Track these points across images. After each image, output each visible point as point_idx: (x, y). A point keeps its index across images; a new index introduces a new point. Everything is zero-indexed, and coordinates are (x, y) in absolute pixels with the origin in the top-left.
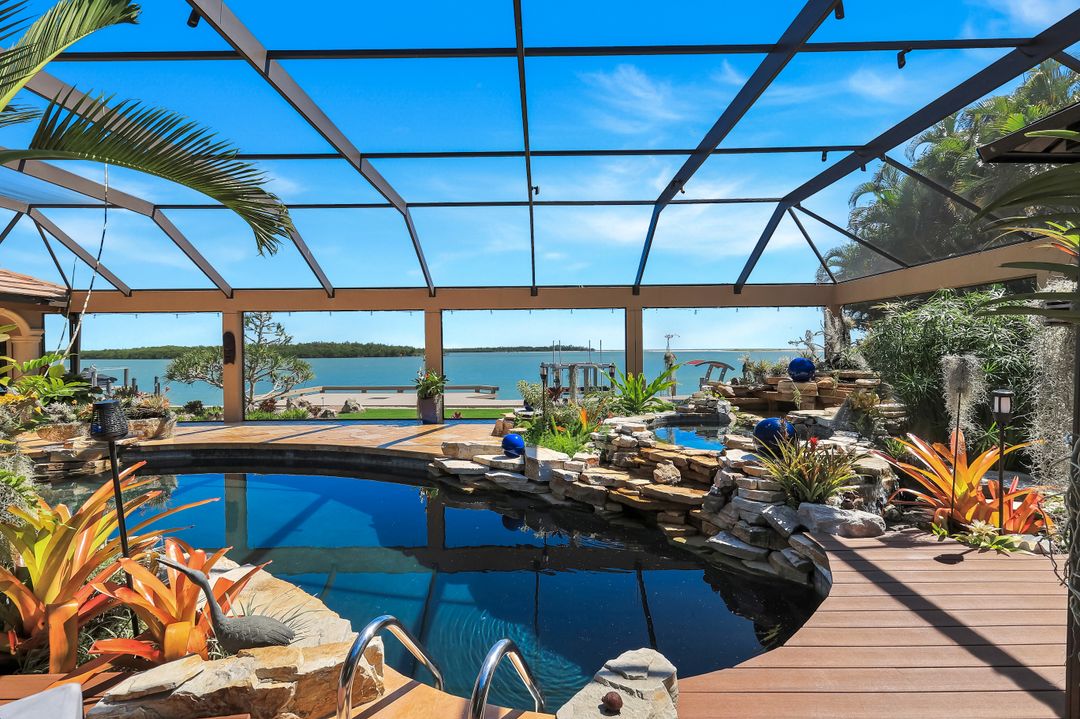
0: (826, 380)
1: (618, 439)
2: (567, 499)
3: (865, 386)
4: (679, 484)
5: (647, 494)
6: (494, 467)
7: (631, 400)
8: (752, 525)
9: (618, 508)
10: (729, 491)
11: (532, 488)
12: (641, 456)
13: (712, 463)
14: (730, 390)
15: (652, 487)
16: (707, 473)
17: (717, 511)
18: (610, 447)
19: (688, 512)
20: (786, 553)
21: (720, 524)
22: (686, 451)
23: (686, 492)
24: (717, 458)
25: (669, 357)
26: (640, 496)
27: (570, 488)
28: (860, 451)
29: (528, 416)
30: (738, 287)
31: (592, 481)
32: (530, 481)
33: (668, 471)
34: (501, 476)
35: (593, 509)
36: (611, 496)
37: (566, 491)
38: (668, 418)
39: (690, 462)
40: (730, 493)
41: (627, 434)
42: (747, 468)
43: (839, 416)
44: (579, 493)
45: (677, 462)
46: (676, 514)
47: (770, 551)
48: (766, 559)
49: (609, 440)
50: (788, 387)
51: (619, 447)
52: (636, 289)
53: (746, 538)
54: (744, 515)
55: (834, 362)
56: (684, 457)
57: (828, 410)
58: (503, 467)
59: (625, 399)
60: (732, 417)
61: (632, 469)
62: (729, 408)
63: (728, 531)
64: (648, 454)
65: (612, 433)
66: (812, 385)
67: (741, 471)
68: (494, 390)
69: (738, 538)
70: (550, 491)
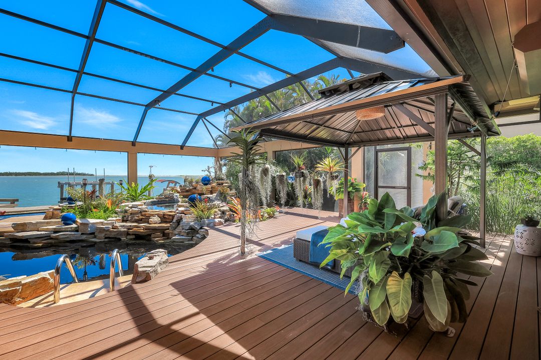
0: (214, 185)
1: (131, 210)
2: (106, 238)
3: (226, 186)
4: (160, 223)
5: (147, 229)
6: (56, 232)
7: (133, 196)
8: (187, 230)
9: (134, 237)
10: (179, 221)
11: (84, 237)
12: (142, 216)
13: (173, 214)
14: (179, 190)
15: (149, 225)
16: (171, 217)
17: (175, 228)
18: (126, 214)
19: (164, 232)
20: (198, 235)
21: (176, 233)
22: (163, 211)
23: (164, 225)
24: (175, 212)
25: (151, 176)
26: (143, 230)
27: (108, 233)
28: (221, 205)
29: (72, 207)
30: (182, 147)
31: (119, 228)
32: (82, 234)
33: (156, 219)
34: (64, 234)
35: (120, 240)
36: (129, 233)
37: (106, 235)
38: (152, 202)
39: (164, 215)
40: (180, 221)
41: (135, 208)
42: (185, 212)
43: (217, 196)
44: (113, 234)
45: (158, 215)
46: (159, 234)
47: (193, 236)
48: (192, 240)
49: (126, 211)
50: (201, 187)
51: (131, 214)
52: (133, 143)
53: (185, 234)
54: (184, 227)
55: (218, 178)
56: (162, 213)
57: (214, 194)
58: (63, 230)
59: (130, 195)
60: (180, 200)
61: (139, 221)
62: (179, 196)
63: (179, 234)
64: (146, 214)
65: (127, 208)
66: (209, 186)
67: (184, 213)
68: (13, 202)
69: (182, 236)
70: (95, 237)
